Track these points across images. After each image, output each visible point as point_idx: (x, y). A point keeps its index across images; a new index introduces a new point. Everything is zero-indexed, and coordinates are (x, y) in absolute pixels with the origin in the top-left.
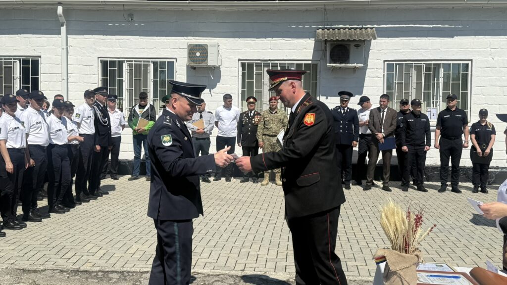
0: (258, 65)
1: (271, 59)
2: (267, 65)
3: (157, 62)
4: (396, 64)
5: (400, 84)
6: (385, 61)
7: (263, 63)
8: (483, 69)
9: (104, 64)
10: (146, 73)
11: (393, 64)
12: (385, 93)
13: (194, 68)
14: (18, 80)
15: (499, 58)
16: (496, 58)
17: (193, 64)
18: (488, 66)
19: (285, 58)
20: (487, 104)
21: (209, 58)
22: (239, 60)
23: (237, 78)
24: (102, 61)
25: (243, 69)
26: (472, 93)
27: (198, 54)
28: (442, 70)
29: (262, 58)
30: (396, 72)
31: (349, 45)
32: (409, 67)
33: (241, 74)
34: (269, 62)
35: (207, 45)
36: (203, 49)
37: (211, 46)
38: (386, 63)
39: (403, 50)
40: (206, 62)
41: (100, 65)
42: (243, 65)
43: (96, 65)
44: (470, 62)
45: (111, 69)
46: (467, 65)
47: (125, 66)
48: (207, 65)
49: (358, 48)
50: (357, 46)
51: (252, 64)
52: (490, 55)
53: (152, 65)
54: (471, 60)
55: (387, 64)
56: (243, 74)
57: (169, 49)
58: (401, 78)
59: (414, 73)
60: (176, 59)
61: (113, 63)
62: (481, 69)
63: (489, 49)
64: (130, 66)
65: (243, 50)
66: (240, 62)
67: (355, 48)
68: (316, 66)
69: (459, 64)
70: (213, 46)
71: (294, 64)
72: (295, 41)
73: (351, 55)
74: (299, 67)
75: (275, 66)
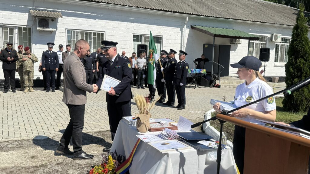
4: (72, 31)
5: (74, 41)
11: (70, 31)
16: (115, 32)
18: (111, 35)
19: (12, 24)
28: (92, 35)
30: (72, 35)
32: (78, 33)
34: (2, 25)
39: (74, 25)
44: (104, 33)
55: (67, 31)
58: (74, 38)
59: (80, 36)
62: (108, 36)
63: (112, 27)
67: (52, 21)
68: (30, 29)
69: (100, 33)
71: (17, 27)
72: (17, 15)
73: (50, 25)
74: (20, 29)
75: (5, 27)
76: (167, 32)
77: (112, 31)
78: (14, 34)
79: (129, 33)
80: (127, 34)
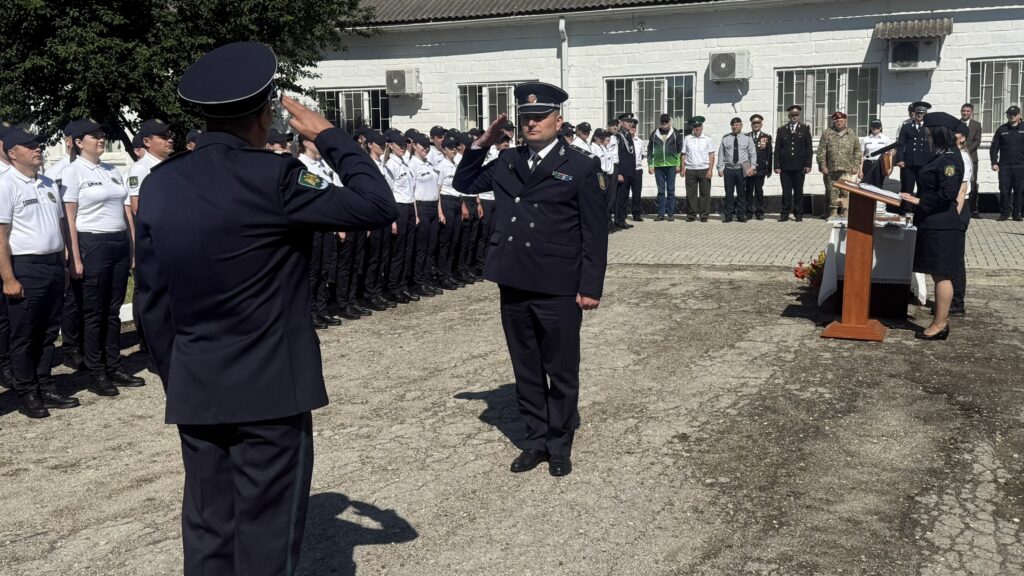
0: (800, 74)
1: (817, 64)
2: (812, 72)
3: (672, 78)
4: (983, 63)
5: (988, 88)
6: (967, 60)
7: (807, 71)
9: (610, 84)
10: (659, 92)
11: (980, 63)
12: (969, 102)
13: (718, 83)
14: (513, 109)
17: (717, 78)
19: (835, 63)
21: (737, 70)
22: (775, 68)
23: (772, 91)
24: (607, 81)
25: (780, 79)
27: (723, 66)
29: (805, 64)
30: (983, 74)
31: (917, 43)
32: (1000, 66)
33: (777, 85)
34: (814, 68)
35: (734, 54)
36: (730, 59)
37: (739, 54)
38: (969, 62)
39: (991, 45)
40: (733, 74)
41: (605, 85)
42: (780, 74)
43: (601, 86)
45: (617, 89)
47: (635, 86)
48: (734, 79)
50: (926, 43)
51: (792, 73)
53: (666, 81)
55: (972, 64)
56: (780, 86)
57: (687, 62)
58: (989, 81)
59: (1008, 73)
60: (696, 73)
61: (620, 83)
64: (641, 84)
65: (780, 56)
66: (776, 71)
67: (926, 46)
68: (874, 71)
70: (742, 54)
71: (846, 69)
72: (848, 41)
73: (920, 54)
74: (853, 72)
75: (821, 73)
78: (839, 86)
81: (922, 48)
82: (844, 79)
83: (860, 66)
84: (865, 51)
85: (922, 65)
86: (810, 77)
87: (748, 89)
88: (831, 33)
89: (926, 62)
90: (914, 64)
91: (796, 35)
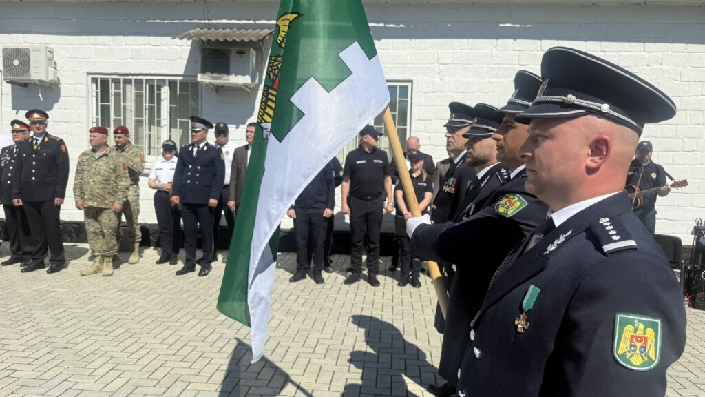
0: (117, 82)
1: (132, 72)
2: (129, 82)
7: (123, 79)
8: (428, 95)
15: (450, 79)
16: (446, 79)
17: (10, 78)
18: (434, 90)
19: (152, 72)
20: (433, 145)
21: (33, 69)
22: (89, 74)
23: (85, 99)
25: (96, 87)
26: (412, 129)
27: (16, 63)
29: (119, 72)
31: (229, 51)
34: (130, 77)
35: (28, 49)
36: (22, 55)
37: (35, 51)
40: (28, 74)
42: (94, 81)
44: (409, 85)
46: (407, 87)
48: (29, 79)
49: (241, 57)
50: (241, 53)
51: (107, 80)
52: (439, 73)
54: (411, 81)
56: (96, 95)
62: (424, 94)
63: (436, 65)
65: (93, 59)
66: (91, 76)
67: (238, 55)
68: (196, 85)
69: (396, 87)
70: (38, 51)
71: (165, 80)
72: (166, 48)
73: (232, 67)
74: (172, 84)
75: (138, 83)
76: (664, 67)
77: (437, 77)
79: (500, 80)
80: (490, 83)
81: (234, 59)
82: (165, 92)
83: (181, 78)
84: (185, 61)
85: (235, 80)
86: (128, 86)
87: (59, 96)
88: (147, 37)
89: (240, 76)
90: (226, 77)
91: (110, 37)
